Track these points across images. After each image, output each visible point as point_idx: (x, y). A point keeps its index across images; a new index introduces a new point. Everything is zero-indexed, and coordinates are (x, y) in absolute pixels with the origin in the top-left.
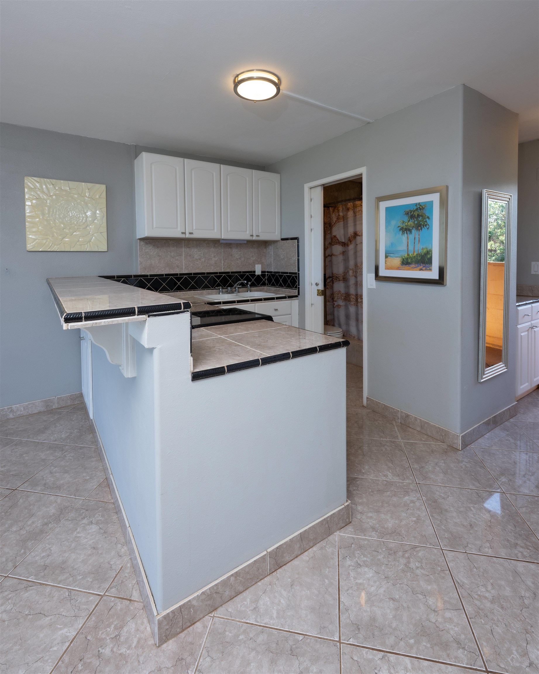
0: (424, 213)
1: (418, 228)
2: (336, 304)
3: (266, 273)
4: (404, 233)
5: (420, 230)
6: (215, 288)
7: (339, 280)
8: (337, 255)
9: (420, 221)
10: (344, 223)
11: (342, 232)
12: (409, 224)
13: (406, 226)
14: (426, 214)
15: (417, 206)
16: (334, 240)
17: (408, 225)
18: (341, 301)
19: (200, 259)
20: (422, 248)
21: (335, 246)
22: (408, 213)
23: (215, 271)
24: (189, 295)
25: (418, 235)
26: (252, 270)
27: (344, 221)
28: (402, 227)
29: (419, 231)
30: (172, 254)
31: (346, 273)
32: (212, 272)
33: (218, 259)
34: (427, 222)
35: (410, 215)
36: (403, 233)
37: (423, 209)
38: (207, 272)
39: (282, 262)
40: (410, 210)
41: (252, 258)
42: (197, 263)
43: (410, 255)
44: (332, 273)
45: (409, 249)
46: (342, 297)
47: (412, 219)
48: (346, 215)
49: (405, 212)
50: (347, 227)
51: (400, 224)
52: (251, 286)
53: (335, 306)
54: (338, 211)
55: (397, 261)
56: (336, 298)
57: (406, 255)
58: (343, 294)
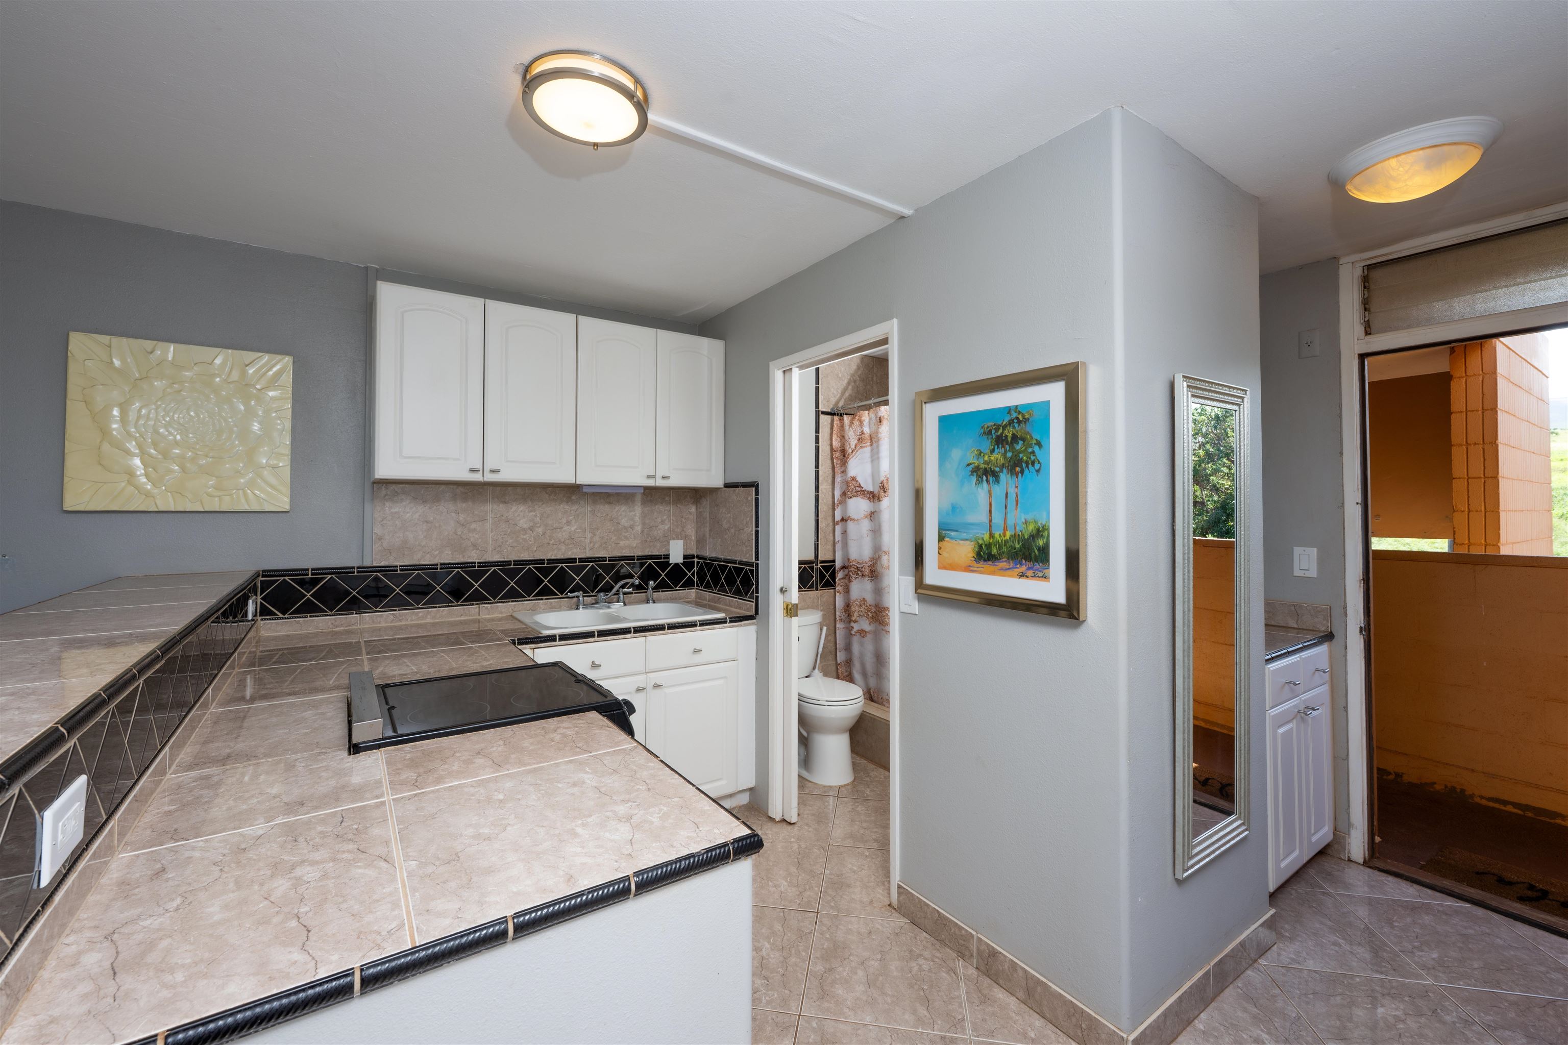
0: (1028, 432)
1: (1015, 470)
2: (856, 627)
3: (694, 558)
4: (982, 481)
5: (1020, 475)
6: (567, 594)
7: (863, 576)
8: (858, 520)
9: (1020, 452)
10: (872, 450)
11: (868, 468)
12: (992, 458)
13: (986, 463)
14: (1033, 435)
15: (1011, 415)
16: (853, 487)
17: (990, 462)
18: (867, 622)
19: (531, 528)
20: (1024, 521)
21: (854, 499)
22: (990, 432)
23: (569, 555)
24: (501, 613)
25: (1014, 486)
26: (662, 552)
27: (871, 445)
28: (976, 465)
29: (1017, 477)
30: (462, 517)
31: (876, 560)
32: (562, 557)
33: (576, 529)
34: (1037, 454)
35: (994, 436)
36: (979, 481)
37: (1025, 422)
38: (549, 558)
39: (726, 536)
40: (995, 425)
41: (661, 526)
42: (525, 537)
43: (997, 536)
44: (848, 559)
45: (993, 521)
46: (869, 614)
47: (1000, 446)
48: (877, 432)
49: (982, 427)
50: (878, 458)
51: (971, 458)
52: (657, 588)
53: (853, 632)
54: (861, 422)
55: (965, 551)
56: (856, 614)
57: (986, 537)
58: (870, 606)
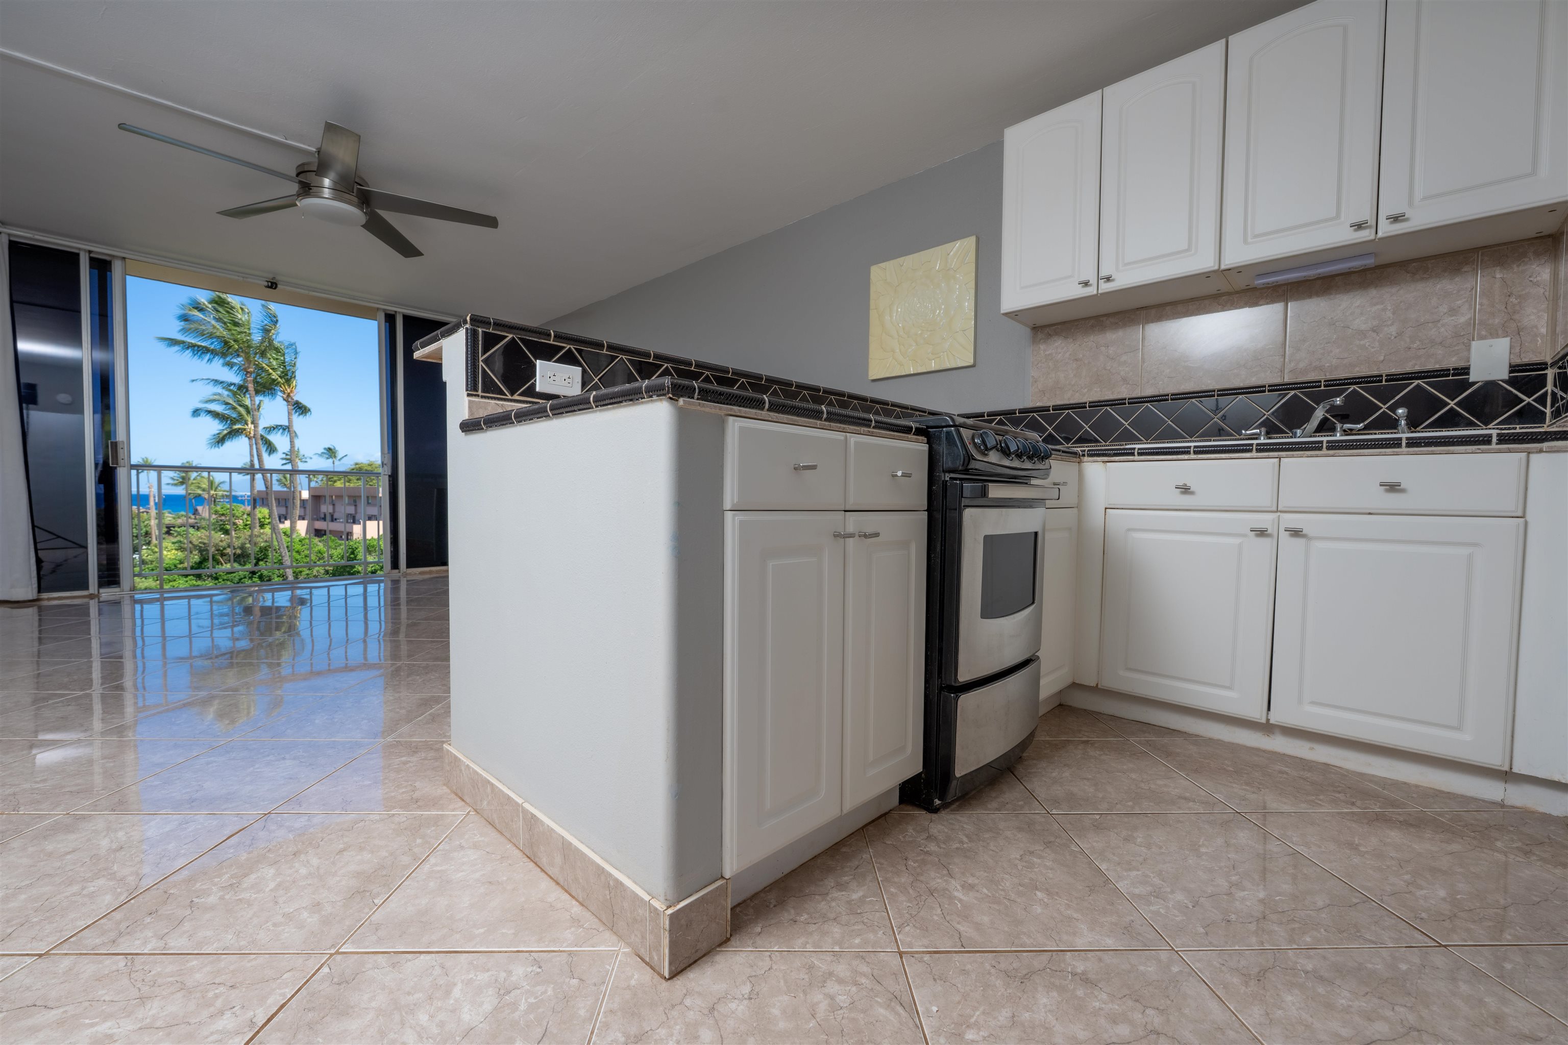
3: (1543, 367)
23: (1255, 382)
26: (1452, 362)
30: (1111, 351)
32: (1241, 385)
38: (1220, 387)
41: (1448, 320)
